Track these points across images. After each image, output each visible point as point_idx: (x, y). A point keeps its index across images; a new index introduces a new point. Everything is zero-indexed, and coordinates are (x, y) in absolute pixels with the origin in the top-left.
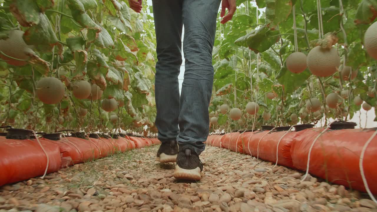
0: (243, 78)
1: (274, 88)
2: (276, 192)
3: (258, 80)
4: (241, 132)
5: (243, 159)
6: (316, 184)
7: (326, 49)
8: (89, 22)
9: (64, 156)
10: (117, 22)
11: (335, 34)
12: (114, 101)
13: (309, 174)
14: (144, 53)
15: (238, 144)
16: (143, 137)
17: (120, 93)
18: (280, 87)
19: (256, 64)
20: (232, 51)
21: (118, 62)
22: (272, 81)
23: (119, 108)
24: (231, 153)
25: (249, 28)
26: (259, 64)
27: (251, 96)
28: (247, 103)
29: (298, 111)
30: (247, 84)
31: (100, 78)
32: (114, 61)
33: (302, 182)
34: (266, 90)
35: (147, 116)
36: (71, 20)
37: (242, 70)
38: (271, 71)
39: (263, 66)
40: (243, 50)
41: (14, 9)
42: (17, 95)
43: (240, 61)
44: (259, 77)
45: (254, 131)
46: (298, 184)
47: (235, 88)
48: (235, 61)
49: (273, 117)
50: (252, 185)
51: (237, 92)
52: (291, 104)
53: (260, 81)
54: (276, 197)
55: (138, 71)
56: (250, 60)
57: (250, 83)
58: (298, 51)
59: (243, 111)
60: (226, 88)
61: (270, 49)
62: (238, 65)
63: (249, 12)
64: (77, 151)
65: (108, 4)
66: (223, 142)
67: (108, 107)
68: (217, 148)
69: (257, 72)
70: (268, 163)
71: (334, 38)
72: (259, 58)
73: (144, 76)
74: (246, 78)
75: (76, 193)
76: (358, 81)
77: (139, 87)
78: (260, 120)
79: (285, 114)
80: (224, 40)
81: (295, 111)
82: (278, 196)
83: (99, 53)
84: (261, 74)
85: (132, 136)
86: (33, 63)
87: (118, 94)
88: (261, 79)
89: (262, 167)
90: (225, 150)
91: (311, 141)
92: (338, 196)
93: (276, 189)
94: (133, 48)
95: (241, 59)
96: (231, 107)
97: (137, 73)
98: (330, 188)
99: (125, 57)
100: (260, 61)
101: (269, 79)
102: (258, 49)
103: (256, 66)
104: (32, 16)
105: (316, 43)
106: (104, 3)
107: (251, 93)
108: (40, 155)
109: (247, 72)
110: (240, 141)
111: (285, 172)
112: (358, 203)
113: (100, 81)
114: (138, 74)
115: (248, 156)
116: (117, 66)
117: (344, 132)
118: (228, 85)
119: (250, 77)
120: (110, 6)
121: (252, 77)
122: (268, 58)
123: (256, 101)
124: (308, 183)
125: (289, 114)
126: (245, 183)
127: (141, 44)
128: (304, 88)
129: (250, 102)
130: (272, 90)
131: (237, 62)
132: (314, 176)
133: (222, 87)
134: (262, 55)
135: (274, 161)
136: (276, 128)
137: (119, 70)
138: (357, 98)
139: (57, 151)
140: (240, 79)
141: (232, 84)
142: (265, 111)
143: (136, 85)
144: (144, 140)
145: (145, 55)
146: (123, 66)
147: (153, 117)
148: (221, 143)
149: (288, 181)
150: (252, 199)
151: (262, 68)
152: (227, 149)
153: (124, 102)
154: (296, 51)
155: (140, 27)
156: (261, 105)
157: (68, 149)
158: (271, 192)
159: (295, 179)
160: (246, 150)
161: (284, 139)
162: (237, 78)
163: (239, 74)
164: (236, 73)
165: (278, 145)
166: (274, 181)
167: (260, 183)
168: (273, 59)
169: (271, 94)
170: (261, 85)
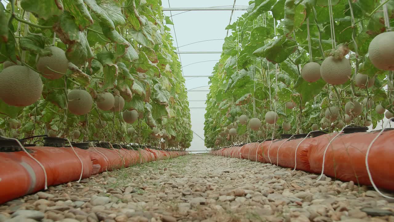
0: (261, 88)
1: (293, 98)
2: (293, 189)
3: (277, 90)
4: (260, 142)
5: (263, 167)
6: (330, 183)
7: (339, 59)
8: (119, 38)
9: (94, 163)
10: (137, 36)
11: (347, 45)
12: (135, 113)
13: (324, 175)
14: (163, 65)
15: (258, 153)
16: (161, 150)
17: (141, 104)
18: (298, 96)
19: (275, 74)
20: (251, 61)
21: (141, 75)
22: (291, 91)
23: (139, 119)
24: (251, 162)
25: (266, 39)
26: (278, 73)
27: (270, 105)
28: (266, 113)
29: (319, 121)
30: (266, 94)
31: (126, 90)
32: (137, 74)
33: (318, 181)
34: (285, 100)
35: (165, 128)
36: (97, 35)
37: (261, 80)
38: (290, 81)
39: (281, 75)
40: (261, 60)
41: (57, 28)
42: (42, 108)
43: (259, 71)
44: (278, 87)
45: (273, 140)
46: (314, 183)
47: (254, 99)
48: (253, 71)
49: (293, 128)
50: (271, 184)
51: (256, 102)
52: (312, 114)
53: (279, 91)
54: (293, 192)
55: (157, 82)
56: (269, 70)
57: (269, 93)
58: (313, 61)
59: (262, 122)
60: (246, 97)
61: (288, 59)
62: (256, 75)
63: (266, 23)
64: (105, 160)
65: (131, 20)
66: (243, 152)
67: (129, 119)
68: (236, 158)
69: (275, 82)
70: (287, 169)
71: (346, 49)
72: (277, 68)
73: (163, 88)
74: (265, 88)
75: (116, 190)
76: (376, 89)
77: (158, 98)
78: (280, 132)
79: (306, 124)
80: (242, 50)
81: (316, 121)
82: (295, 191)
83: (124, 66)
84: (280, 83)
85: (151, 148)
86: (76, 77)
87: (140, 105)
88: (280, 89)
89: (282, 172)
90: (245, 160)
91: (326, 145)
92: (347, 190)
93: (293, 187)
94: (153, 60)
95: (259, 69)
96: (250, 118)
97: (157, 84)
98: (342, 184)
99: (146, 69)
100: (279, 70)
101: (288, 89)
102: (276, 60)
103: (274, 76)
104: (74, 35)
105: (329, 53)
106: (127, 18)
107: (269, 102)
108: (75, 161)
109: (266, 82)
110: (260, 150)
111: (303, 175)
112: (364, 194)
113: (126, 93)
114: (157, 86)
115: (268, 164)
116: (140, 79)
117: (354, 135)
118: (247, 95)
119: (269, 87)
120: (134, 21)
121: (271, 87)
122: (286, 68)
123: (275, 110)
124: (322, 182)
125: (310, 125)
126: (265, 183)
127: (160, 55)
128: (324, 97)
129: (269, 112)
130: (291, 99)
131: (255, 72)
132: (328, 176)
133: (241, 97)
134: (280, 64)
135: (293, 166)
136: (294, 136)
137: (142, 82)
138: (379, 107)
139: (88, 158)
140: (258, 89)
141: (251, 94)
142: (285, 121)
143: (156, 96)
144: (162, 152)
145: (164, 67)
146: (145, 79)
147: (170, 129)
148: (240, 153)
149: (305, 180)
150: (271, 193)
151: (281, 77)
152: (247, 159)
153: (144, 114)
154: (310, 61)
155: (159, 39)
156: (279, 115)
157: (97, 157)
158: (289, 188)
159: (311, 179)
160: (266, 159)
161: (302, 145)
162: (256, 88)
163: (258, 84)
164: (254, 83)
165: (296, 151)
166: (291, 181)
167: (279, 182)
168: (291, 69)
169: (290, 103)
170: (280, 94)
